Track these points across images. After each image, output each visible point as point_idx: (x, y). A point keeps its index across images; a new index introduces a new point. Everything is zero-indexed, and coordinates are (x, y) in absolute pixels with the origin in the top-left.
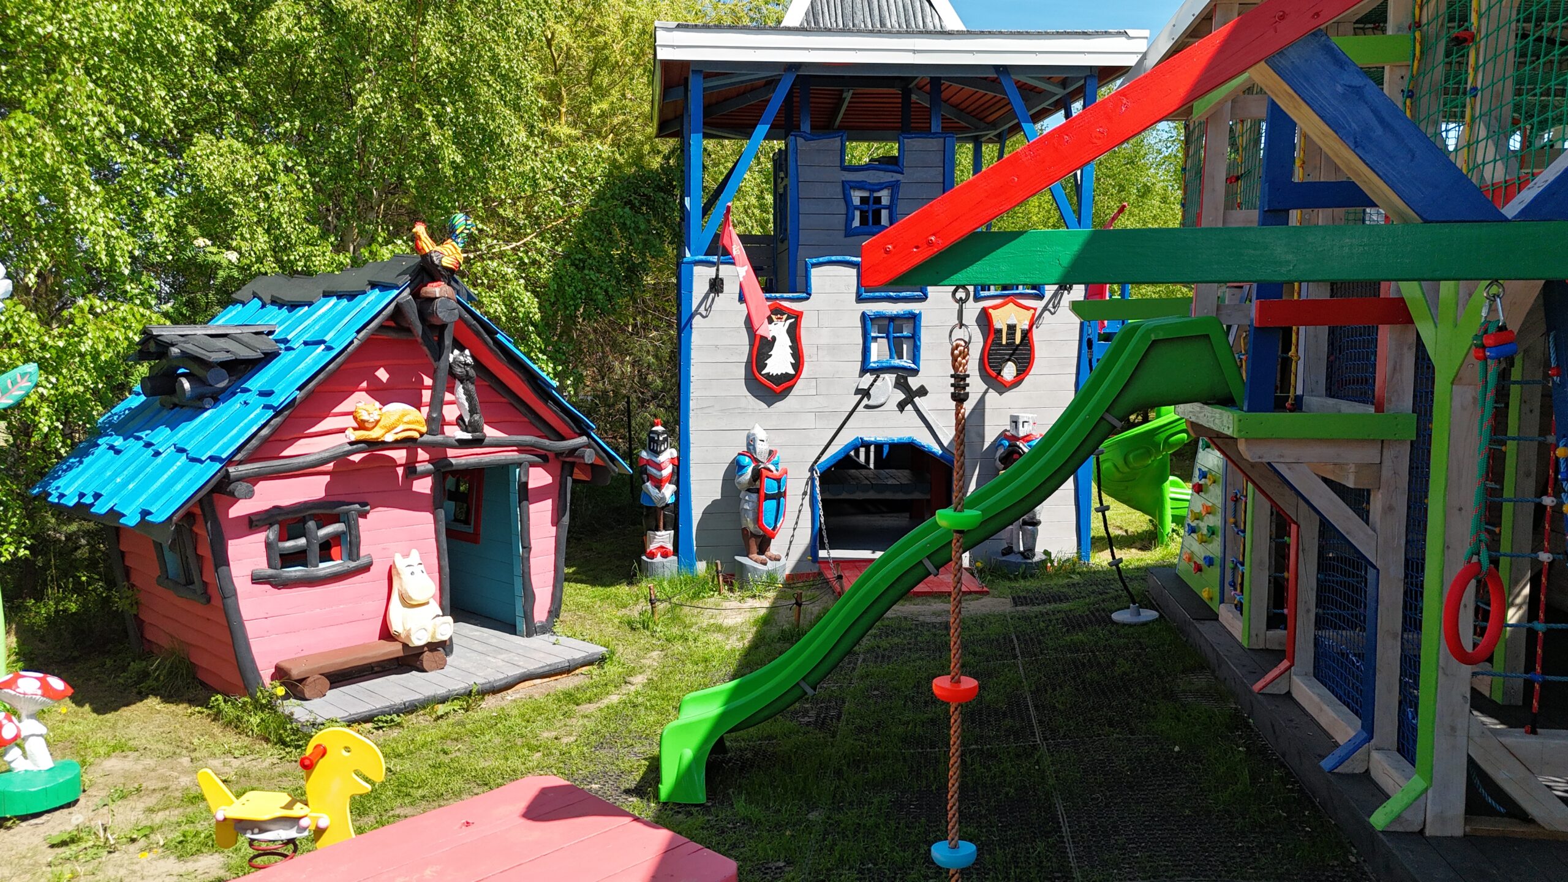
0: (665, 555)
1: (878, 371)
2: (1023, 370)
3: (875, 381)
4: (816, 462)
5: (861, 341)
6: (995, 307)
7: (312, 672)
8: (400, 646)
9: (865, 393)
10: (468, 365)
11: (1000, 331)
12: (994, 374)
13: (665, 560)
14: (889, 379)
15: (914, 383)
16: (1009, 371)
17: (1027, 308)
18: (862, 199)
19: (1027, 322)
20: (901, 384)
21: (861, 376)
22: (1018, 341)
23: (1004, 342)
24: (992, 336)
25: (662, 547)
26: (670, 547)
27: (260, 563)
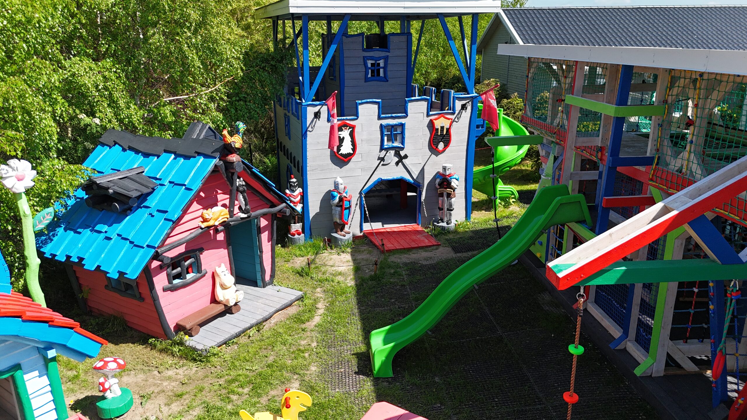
0: (299, 234)
1: (387, 150)
2: (447, 145)
3: (386, 153)
4: (362, 189)
5: (380, 137)
6: (436, 119)
7: (194, 325)
8: (223, 307)
9: (382, 159)
10: (243, 185)
11: (438, 129)
12: (435, 147)
13: (300, 236)
14: (392, 152)
15: (402, 153)
16: (441, 146)
17: (449, 119)
18: (372, 64)
19: (449, 125)
20: (397, 154)
21: (380, 152)
22: (445, 133)
23: (439, 134)
24: (434, 132)
25: (297, 230)
26: (300, 230)
27: (166, 283)
